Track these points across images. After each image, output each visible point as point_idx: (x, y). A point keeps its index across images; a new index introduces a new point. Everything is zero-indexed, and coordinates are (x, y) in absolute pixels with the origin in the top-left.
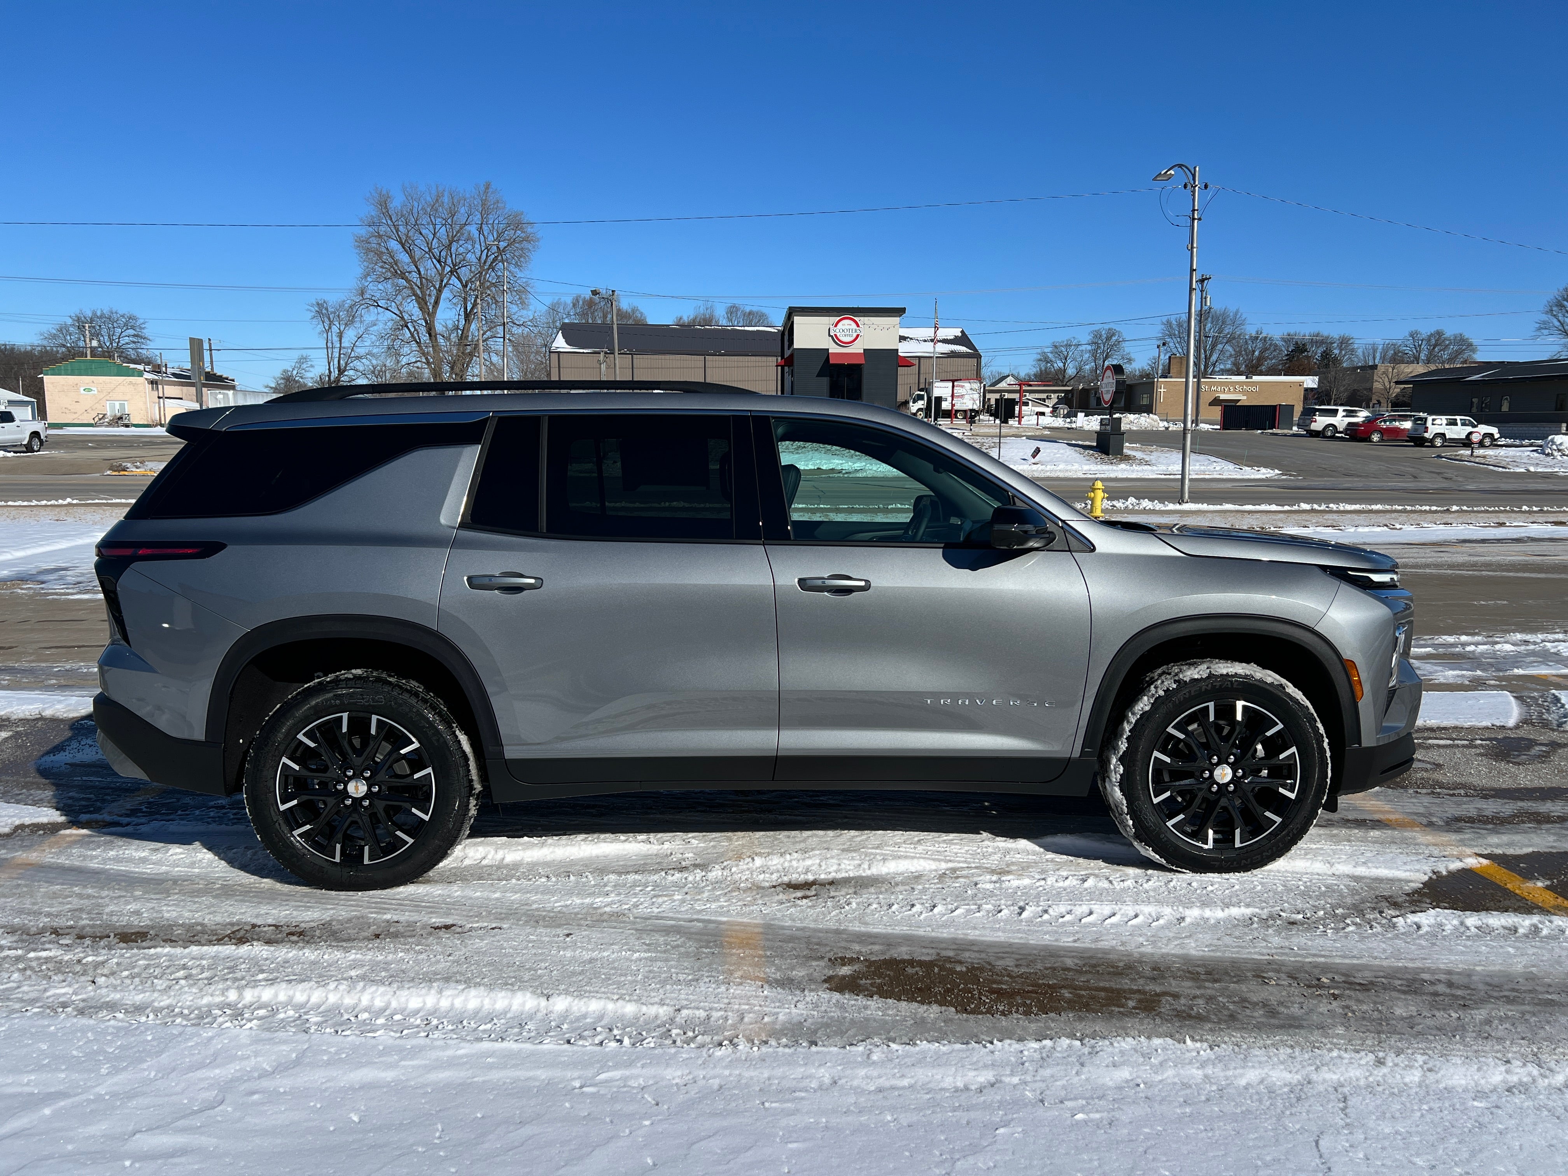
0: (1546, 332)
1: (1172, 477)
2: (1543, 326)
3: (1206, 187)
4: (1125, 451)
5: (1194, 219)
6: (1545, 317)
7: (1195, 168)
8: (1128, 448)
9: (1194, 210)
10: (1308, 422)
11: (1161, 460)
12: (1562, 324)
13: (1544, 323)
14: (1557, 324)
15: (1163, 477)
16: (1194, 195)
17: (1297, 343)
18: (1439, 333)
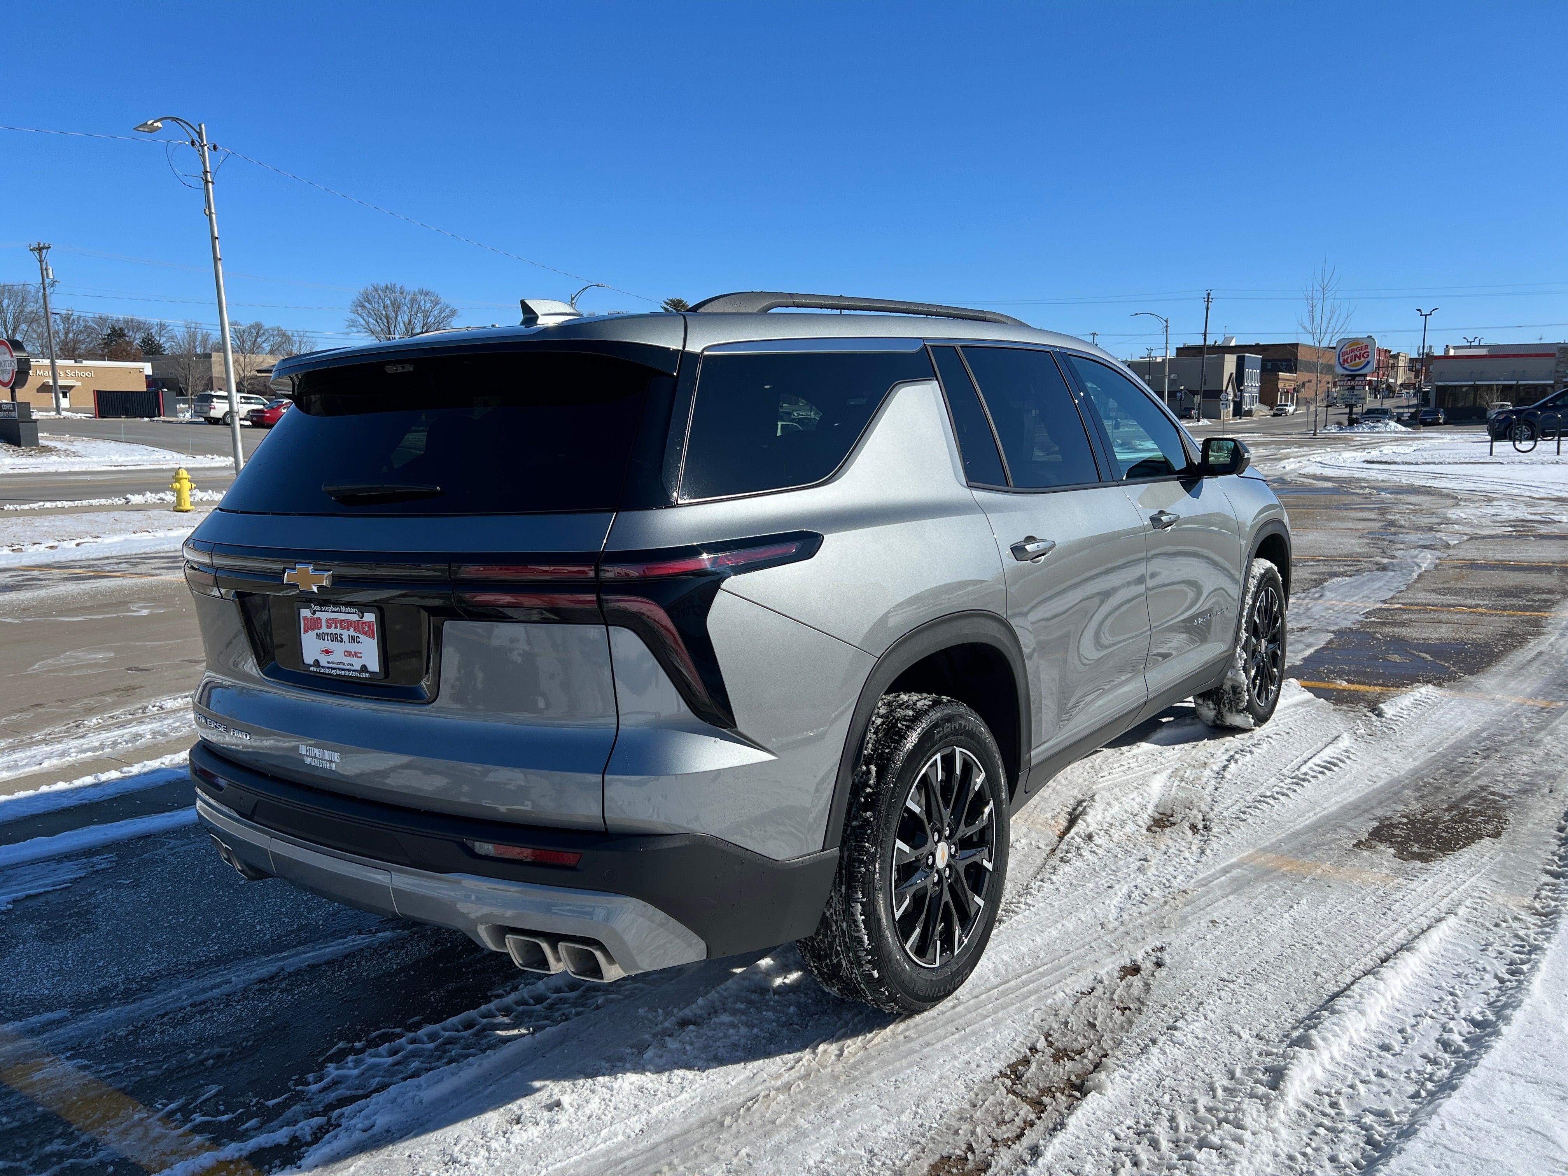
0: (355, 329)
1: (123, 468)
2: (352, 324)
3: (215, 148)
4: (40, 441)
5: (207, 182)
6: (353, 316)
7: (200, 125)
8: (44, 438)
9: (205, 172)
10: (206, 409)
11: (90, 450)
12: (368, 324)
13: (352, 321)
14: (363, 322)
15: (113, 468)
16: (203, 155)
17: (113, 327)
18: (258, 327)
